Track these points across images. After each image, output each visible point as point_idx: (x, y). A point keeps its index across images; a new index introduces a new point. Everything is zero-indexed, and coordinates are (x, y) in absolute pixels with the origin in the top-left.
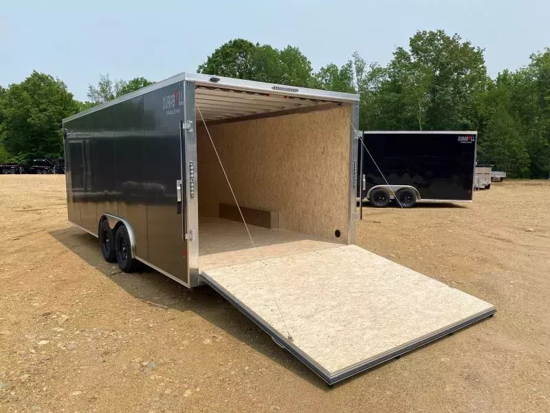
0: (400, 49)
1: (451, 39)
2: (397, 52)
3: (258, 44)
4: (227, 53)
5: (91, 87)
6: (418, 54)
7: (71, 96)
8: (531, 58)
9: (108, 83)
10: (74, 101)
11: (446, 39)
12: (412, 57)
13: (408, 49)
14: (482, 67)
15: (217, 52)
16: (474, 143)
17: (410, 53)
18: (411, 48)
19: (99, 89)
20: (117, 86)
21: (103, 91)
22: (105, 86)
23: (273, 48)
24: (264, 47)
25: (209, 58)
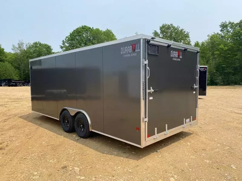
0: (155, 31)
1: (176, 27)
2: (154, 33)
3: (93, 28)
4: (79, 31)
5: (13, 46)
6: (163, 33)
7: (3, 49)
8: (208, 36)
9: (22, 44)
10: (4, 52)
11: (174, 27)
12: (160, 35)
13: (159, 31)
14: (189, 40)
15: (74, 31)
16: (206, 71)
17: (160, 33)
18: (160, 31)
19: (17, 46)
20: (26, 45)
21: (20, 47)
22: (20, 45)
23: (100, 30)
24: (96, 29)
25: (70, 33)
